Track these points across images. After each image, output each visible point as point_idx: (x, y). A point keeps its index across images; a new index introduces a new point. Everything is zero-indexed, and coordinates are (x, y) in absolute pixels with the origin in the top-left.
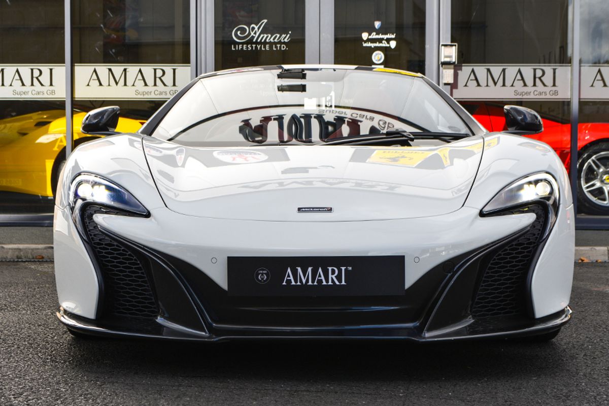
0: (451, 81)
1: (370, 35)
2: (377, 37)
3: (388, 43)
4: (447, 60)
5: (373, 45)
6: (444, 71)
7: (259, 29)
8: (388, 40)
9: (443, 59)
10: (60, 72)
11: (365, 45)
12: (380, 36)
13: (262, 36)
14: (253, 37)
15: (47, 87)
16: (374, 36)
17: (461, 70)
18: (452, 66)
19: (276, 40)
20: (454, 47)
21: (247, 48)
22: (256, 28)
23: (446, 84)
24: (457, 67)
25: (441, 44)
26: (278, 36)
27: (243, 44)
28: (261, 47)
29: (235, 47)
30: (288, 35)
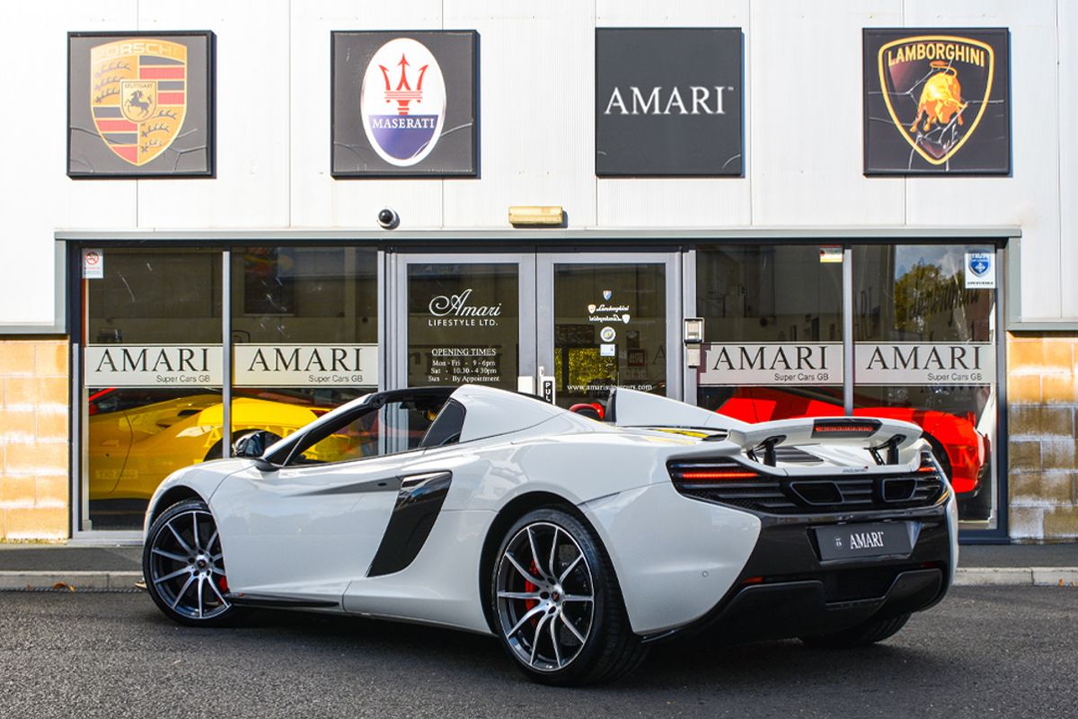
0: (697, 363)
1: (597, 307)
2: (607, 309)
3: (621, 317)
4: (692, 337)
5: (602, 320)
6: (689, 351)
7: (462, 300)
8: (620, 314)
9: (687, 337)
10: (217, 353)
11: (592, 319)
12: (611, 309)
13: (466, 308)
14: (455, 311)
15: (200, 373)
16: (603, 308)
17: (710, 349)
18: (698, 346)
19: (483, 314)
20: (700, 323)
21: (448, 323)
22: (459, 299)
23: (690, 367)
24: (704, 346)
25: (685, 318)
26: (486, 308)
27: (442, 318)
28: (465, 323)
29: (432, 323)
30: (498, 308)
